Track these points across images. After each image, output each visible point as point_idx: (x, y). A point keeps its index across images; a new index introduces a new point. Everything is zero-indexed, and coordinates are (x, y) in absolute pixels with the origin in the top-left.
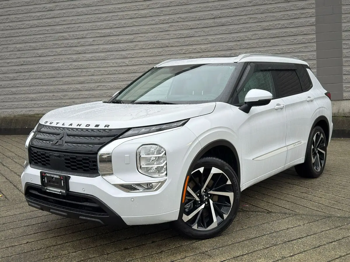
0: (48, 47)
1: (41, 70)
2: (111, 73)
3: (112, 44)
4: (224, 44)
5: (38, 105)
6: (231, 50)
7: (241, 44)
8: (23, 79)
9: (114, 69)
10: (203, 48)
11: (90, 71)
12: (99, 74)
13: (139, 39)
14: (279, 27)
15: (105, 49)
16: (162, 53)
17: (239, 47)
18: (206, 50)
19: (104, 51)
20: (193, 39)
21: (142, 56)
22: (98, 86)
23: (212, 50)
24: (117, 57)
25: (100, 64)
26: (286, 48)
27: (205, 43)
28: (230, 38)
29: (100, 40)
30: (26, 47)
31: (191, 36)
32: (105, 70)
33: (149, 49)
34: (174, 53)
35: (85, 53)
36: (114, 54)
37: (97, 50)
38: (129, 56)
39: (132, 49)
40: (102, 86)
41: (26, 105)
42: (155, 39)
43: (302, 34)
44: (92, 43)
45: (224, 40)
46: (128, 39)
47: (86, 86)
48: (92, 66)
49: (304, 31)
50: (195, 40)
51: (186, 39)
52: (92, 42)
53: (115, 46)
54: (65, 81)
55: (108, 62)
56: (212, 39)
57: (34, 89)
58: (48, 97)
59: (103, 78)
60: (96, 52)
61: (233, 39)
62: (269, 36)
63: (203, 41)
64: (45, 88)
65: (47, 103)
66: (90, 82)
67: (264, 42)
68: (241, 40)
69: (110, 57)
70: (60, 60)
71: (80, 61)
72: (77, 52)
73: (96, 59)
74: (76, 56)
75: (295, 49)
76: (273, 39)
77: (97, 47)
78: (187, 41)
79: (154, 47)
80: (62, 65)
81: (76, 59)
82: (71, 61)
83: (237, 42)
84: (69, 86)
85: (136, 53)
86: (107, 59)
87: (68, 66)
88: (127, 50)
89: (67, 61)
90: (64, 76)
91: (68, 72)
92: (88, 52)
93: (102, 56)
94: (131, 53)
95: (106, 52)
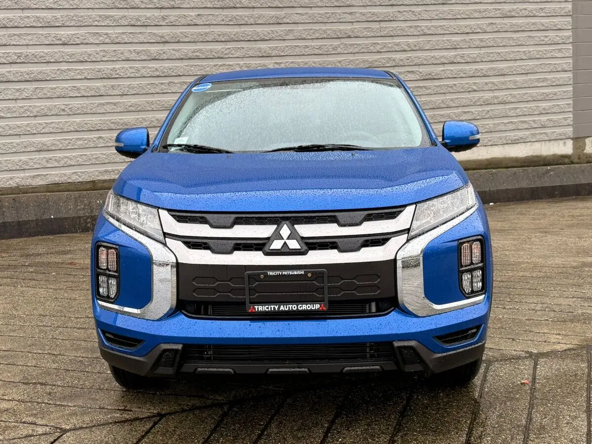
0: (86, 24)
1: (67, 77)
3: (238, 26)
4: (445, 38)
5: (58, 161)
6: (456, 48)
7: (471, 40)
8: (16, 99)
10: (412, 44)
13: (296, 18)
14: (524, 15)
15: (224, 35)
16: (339, 50)
17: (468, 44)
18: (417, 48)
19: (221, 38)
20: (394, 24)
21: (301, 54)
23: (427, 48)
24: (250, 53)
26: (534, 50)
27: (415, 33)
28: (455, 27)
29: (213, 15)
30: (26, 19)
31: (392, 19)
33: (315, 41)
34: (360, 50)
35: (179, 42)
36: (243, 48)
37: (206, 36)
38: (274, 53)
39: (281, 38)
41: (26, 163)
42: (326, 20)
43: (555, 28)
44: (195, 21)
45: (446, 30)
46: (273, 17)
49: (557, 24)
50: (398, 27)
51: (383, 25)
52: (195, 19)
53: (245, 31)
54: (130, 104)
56: (426, 26)
57: (47, 123)
58: (86, 142)
60: (203, 42)
61: (459, 30)
62: (511, 28)
63: (412, 30)
64: (78, 120)
65: (81, 155)
67: (504, 37)
68: (471, 32)
69: (234, 54)
70: (117, 56)
71: (167, 59)
72: (159, 39)
73: (204, 57)
74: (158, 48)
75: (546, 52)
76: (517, 33)
77: (207, 30)
78: (384, 29)
79: (325, 36)
80: (123, 68)
81: (157, 55)
82: (144, 58)
83: (466, 35)
84: (139, 117)
85: (289, 47)
86: (227, 56)
87: (138, 70)
88: (270, 40)
89: (135, 59)
90: (127, 92)
91: (138, 83)
92: (186, 41)
93: (218, 51)
94: (278, 47)
95: (225, 43)
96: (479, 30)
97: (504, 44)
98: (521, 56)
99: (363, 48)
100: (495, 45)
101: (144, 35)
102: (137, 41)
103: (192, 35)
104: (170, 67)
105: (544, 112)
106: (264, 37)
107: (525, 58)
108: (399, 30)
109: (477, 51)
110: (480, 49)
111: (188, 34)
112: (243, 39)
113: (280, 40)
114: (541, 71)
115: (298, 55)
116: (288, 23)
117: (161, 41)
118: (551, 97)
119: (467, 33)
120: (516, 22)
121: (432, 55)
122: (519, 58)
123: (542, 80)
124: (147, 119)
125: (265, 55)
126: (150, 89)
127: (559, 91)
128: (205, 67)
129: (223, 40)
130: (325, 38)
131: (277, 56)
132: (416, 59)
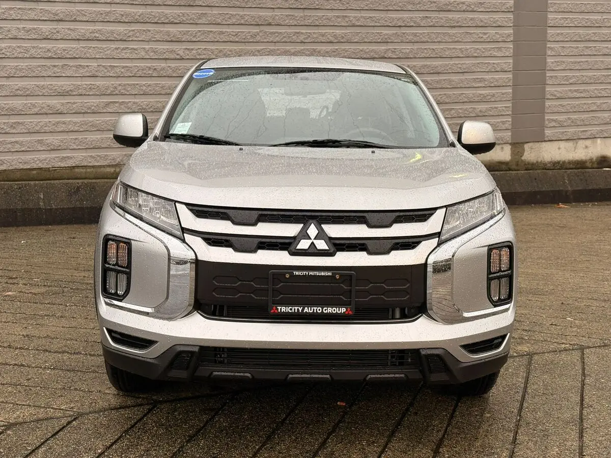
2: (140, 73)
3: (144, 7)
4: (376, 30)
6: (387, 42)
7: (404, 34)
9: (149, 65)
10: (339, 35)
11: (87, 66)
12: (111, 75)
15: (127, 15)
16: (258, 38)
17: (401, 38)
18: (345, 40)
19: (124, 19)
20: (320, 13)
21: (216, 40)
22: (107, 104)
23: (355, 41)
24: (158, 37)
25: (113, 51)
26: (472, 48)
27: (343, 24)
28: (386, 19)
31: (317, 7)
32: (127, 67)
33: (231, 26)
34: (282, 39)
35: (75, 21)
36: (149, 31)
37: (107, 15)
38: (184, 38)
39: (192, 22)
40: (117, 105)
42: (243, 5)
45: (376, 22)
47: (74, 103)
48: (92, 53)
49: (497, 21)
50: (324, 16)
51: (308, 13)
53: (152, 12)
54: (17, 87)
55: (135, 47)
56: (355, 17)
59: (120, 85)
60: (103, 22)
61: (390, 23)
62: (448, 22)
63: (339, 20)
66: (87, 93)
67: (439, 33)
68: (404, 25)
69: (138, 37)
70: (4, 33)
71: (61, 39)
72: (52, 17)
73: (104, 39)
74: (51, 27)
75: (484, 51)
76: (453, 29)
77: (107, 9)
78: (308, 18)
79: (242, 22)
80: (9, 47)
81: (50, 34)
82: (36, 37)
83: (398, 28)
84: (28, 102)
85: (202, 32)
86: (131, 39)
87: (27, 51)
88: (180, 23)
89: (24, 37)
90: (15, 74)
91: (27, 64)
92: (83, 20)
93: (120, 33)
94: (189, 31)
95: (129, 24)
96: (412, 24)
97: (439, 39)
98: (457, 54)
99: (285, 37)
100: (429, 41)
101: (34, 11)
102: (27, 18)
103: (90, 13)
104: (64, 48)
105: (481, 115)
106: (173, 20)
107: (462, 56)
108: (325, 19)
109: (410, 46)
110: (413, 44)
111: (86, 12)
112: (149, 21)
113: (192, 24)
114: (479, 70)
115: (212, 42)
116: (201, 6)
117: (54, 19)
118: (489, 99)
119: (400, 26)
120: (453, 17)
121: (361, 48)
122: (455, 56)
123: (479, 80)
124: (36, 105)
125: (175, 40)
126: (40, 72)
127: (497, 93)
128: (105, 50)
129: (127, 21)
130: (242, 24)
131: (188, 41)
132: (344, 52)
